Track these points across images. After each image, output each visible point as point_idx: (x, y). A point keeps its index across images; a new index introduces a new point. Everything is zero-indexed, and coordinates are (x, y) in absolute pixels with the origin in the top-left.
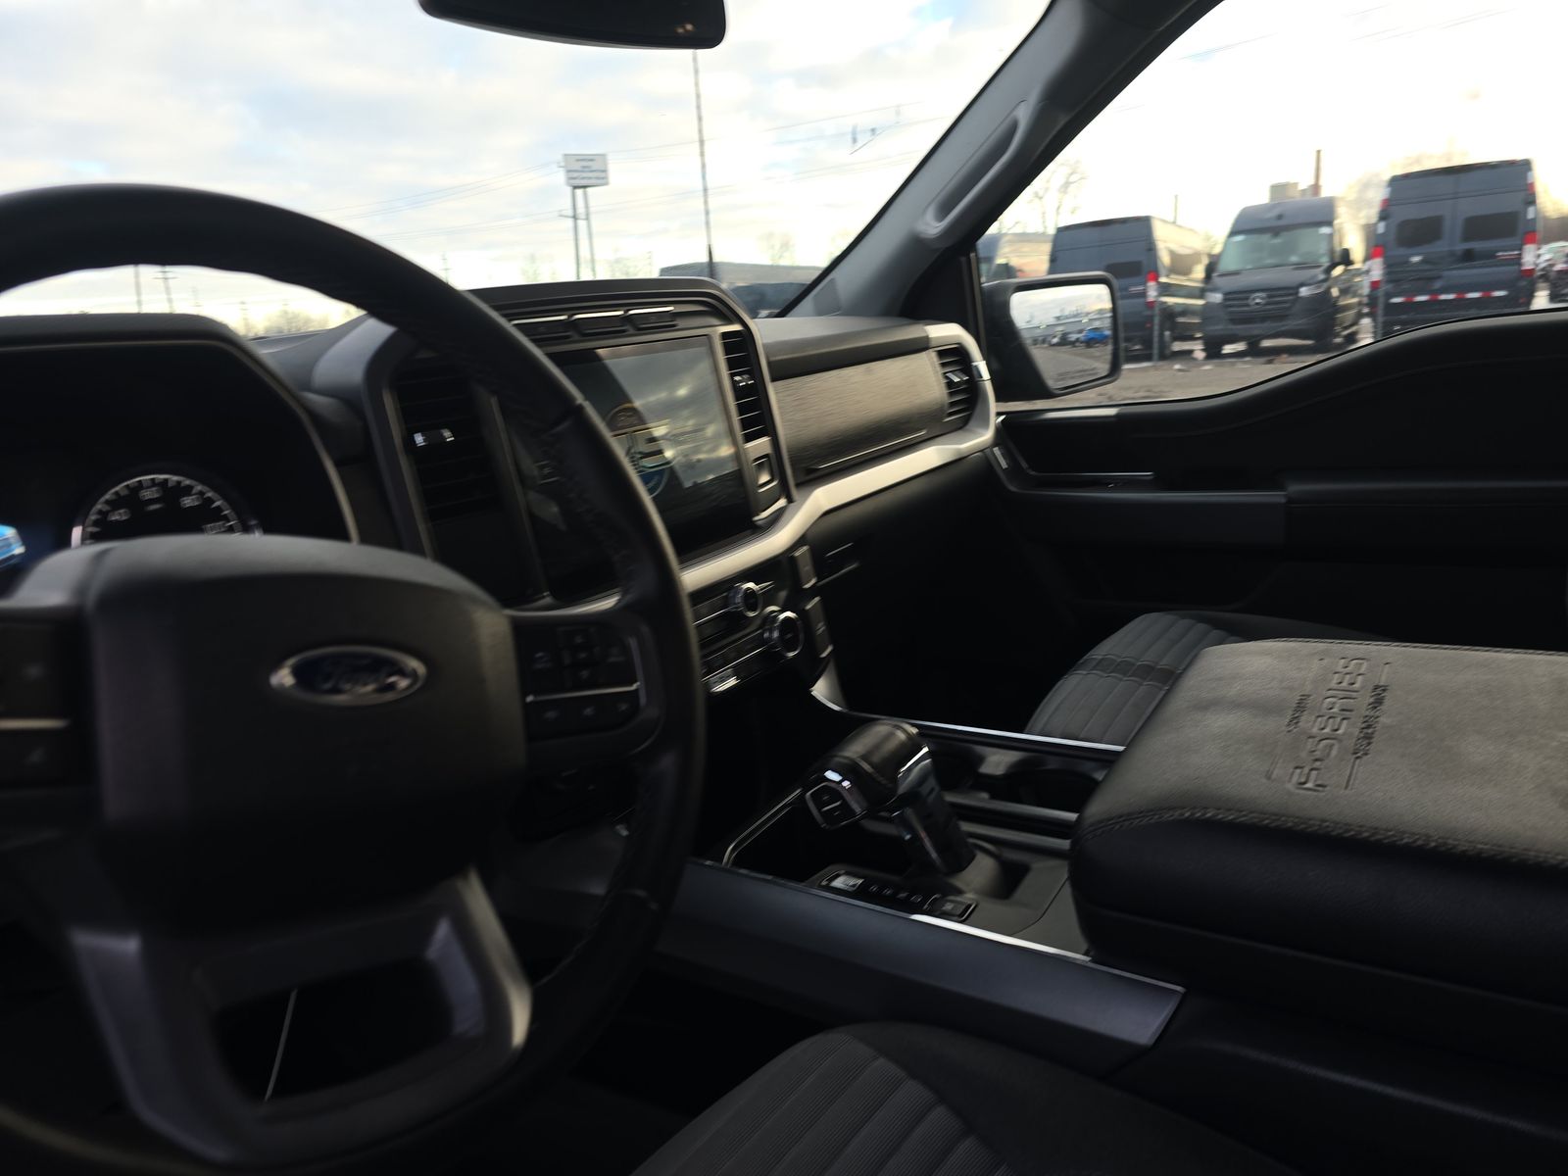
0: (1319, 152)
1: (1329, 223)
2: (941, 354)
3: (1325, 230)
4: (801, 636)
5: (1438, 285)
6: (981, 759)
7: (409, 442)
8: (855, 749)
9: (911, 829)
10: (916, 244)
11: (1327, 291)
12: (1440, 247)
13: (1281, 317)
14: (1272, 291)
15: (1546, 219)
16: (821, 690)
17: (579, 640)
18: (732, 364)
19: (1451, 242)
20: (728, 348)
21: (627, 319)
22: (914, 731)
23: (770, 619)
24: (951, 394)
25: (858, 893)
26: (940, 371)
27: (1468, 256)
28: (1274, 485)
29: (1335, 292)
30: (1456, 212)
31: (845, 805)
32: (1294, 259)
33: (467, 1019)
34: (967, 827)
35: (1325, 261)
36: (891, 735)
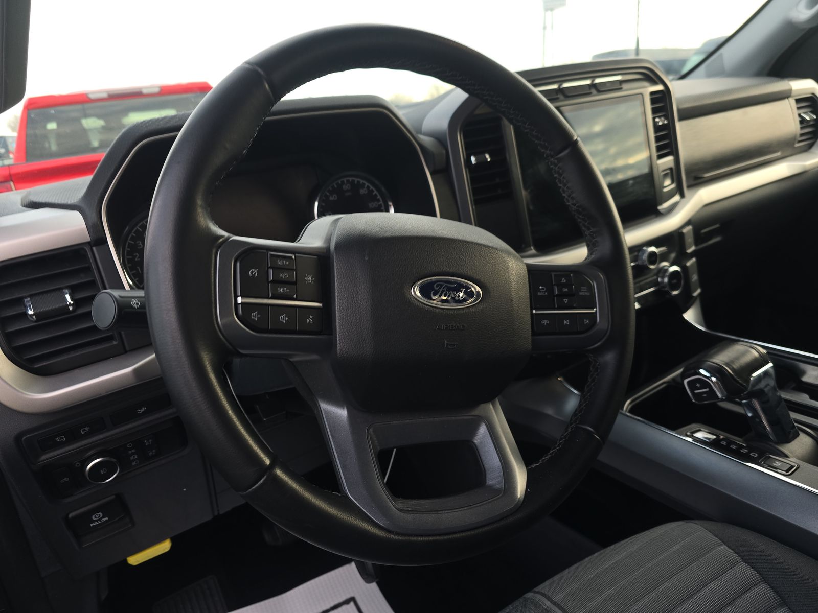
2: (798, 101)
4: (682, 282)
6: (803, 373)
7: (468, 161)
8: (721, 358)
9: (753, 410)
10: (790, 26)
16: (690, 316)
17: (564, 280)
18: (655, 111)
20: (653, 101)
21: (593, 86)
22: (765, 351)
23: (663, 271)
24: (802, 128)
25: (714, 444)
26: (796, 112)
31: (712, 390)
33: (494, 478)
34: (794, 415)
36: (747, 352)
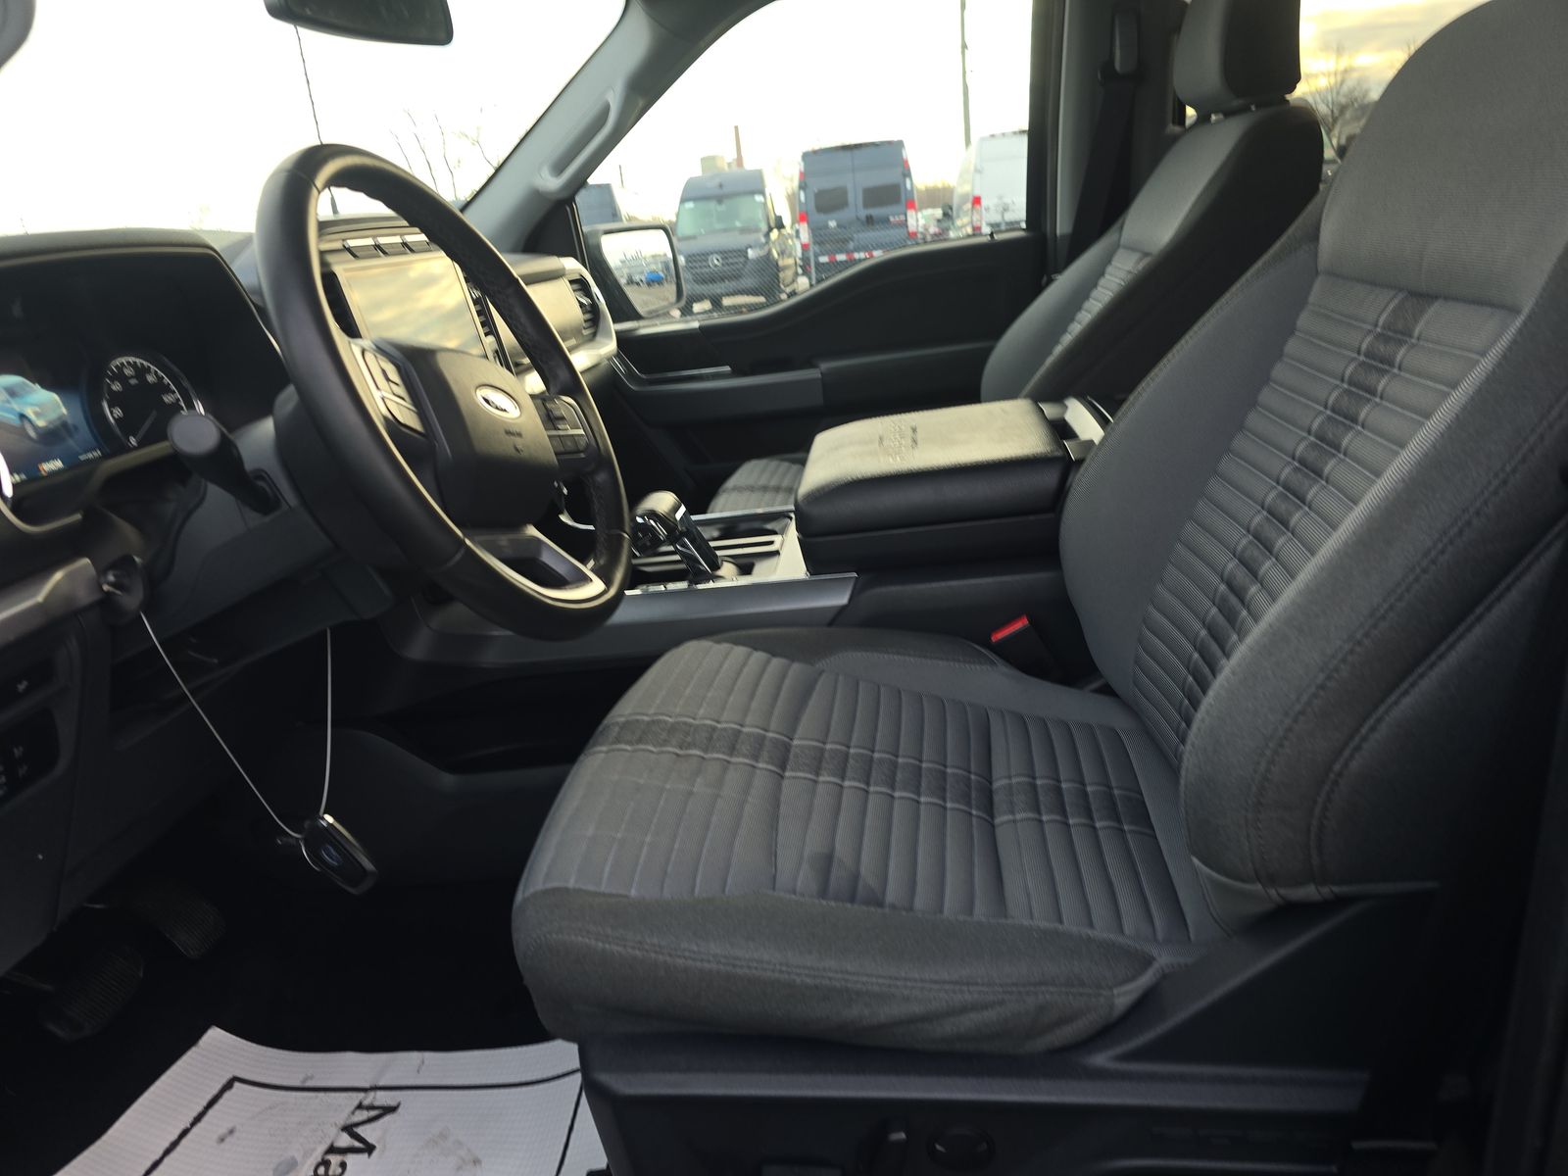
0: (736, 128)
1: (762, 192)
2: (572, 282)
3: (759, 198)
5: (851, 245)
10: (536, 195)
11: (770, 252)
12: (848, 214)
13: (737, 277)
14: (725, 254)
15: (919, 191)
19: (856, 209)
24: (584, 313)
26: (574, 295)
27: (870, 221)
28: (809, 364)
29: (775, 254)
30: (855, 184)
32: (738, 224)
35: (764, 227)
